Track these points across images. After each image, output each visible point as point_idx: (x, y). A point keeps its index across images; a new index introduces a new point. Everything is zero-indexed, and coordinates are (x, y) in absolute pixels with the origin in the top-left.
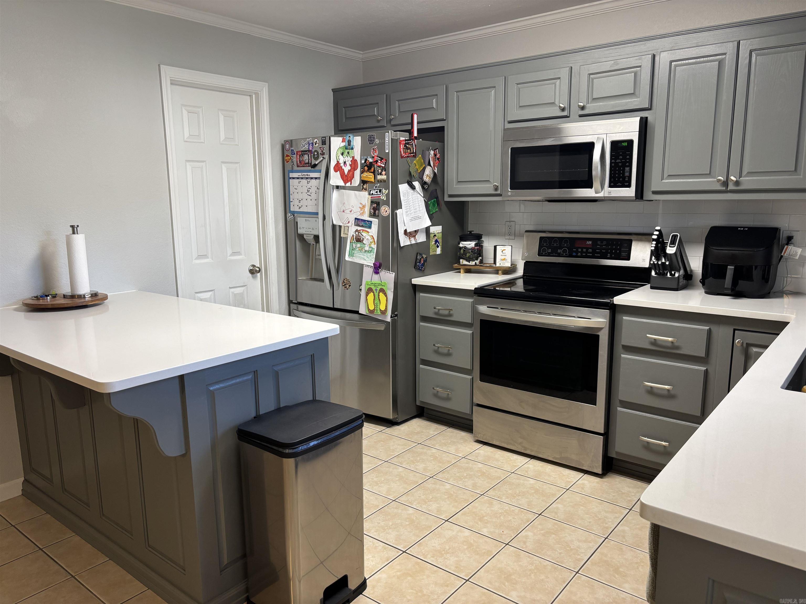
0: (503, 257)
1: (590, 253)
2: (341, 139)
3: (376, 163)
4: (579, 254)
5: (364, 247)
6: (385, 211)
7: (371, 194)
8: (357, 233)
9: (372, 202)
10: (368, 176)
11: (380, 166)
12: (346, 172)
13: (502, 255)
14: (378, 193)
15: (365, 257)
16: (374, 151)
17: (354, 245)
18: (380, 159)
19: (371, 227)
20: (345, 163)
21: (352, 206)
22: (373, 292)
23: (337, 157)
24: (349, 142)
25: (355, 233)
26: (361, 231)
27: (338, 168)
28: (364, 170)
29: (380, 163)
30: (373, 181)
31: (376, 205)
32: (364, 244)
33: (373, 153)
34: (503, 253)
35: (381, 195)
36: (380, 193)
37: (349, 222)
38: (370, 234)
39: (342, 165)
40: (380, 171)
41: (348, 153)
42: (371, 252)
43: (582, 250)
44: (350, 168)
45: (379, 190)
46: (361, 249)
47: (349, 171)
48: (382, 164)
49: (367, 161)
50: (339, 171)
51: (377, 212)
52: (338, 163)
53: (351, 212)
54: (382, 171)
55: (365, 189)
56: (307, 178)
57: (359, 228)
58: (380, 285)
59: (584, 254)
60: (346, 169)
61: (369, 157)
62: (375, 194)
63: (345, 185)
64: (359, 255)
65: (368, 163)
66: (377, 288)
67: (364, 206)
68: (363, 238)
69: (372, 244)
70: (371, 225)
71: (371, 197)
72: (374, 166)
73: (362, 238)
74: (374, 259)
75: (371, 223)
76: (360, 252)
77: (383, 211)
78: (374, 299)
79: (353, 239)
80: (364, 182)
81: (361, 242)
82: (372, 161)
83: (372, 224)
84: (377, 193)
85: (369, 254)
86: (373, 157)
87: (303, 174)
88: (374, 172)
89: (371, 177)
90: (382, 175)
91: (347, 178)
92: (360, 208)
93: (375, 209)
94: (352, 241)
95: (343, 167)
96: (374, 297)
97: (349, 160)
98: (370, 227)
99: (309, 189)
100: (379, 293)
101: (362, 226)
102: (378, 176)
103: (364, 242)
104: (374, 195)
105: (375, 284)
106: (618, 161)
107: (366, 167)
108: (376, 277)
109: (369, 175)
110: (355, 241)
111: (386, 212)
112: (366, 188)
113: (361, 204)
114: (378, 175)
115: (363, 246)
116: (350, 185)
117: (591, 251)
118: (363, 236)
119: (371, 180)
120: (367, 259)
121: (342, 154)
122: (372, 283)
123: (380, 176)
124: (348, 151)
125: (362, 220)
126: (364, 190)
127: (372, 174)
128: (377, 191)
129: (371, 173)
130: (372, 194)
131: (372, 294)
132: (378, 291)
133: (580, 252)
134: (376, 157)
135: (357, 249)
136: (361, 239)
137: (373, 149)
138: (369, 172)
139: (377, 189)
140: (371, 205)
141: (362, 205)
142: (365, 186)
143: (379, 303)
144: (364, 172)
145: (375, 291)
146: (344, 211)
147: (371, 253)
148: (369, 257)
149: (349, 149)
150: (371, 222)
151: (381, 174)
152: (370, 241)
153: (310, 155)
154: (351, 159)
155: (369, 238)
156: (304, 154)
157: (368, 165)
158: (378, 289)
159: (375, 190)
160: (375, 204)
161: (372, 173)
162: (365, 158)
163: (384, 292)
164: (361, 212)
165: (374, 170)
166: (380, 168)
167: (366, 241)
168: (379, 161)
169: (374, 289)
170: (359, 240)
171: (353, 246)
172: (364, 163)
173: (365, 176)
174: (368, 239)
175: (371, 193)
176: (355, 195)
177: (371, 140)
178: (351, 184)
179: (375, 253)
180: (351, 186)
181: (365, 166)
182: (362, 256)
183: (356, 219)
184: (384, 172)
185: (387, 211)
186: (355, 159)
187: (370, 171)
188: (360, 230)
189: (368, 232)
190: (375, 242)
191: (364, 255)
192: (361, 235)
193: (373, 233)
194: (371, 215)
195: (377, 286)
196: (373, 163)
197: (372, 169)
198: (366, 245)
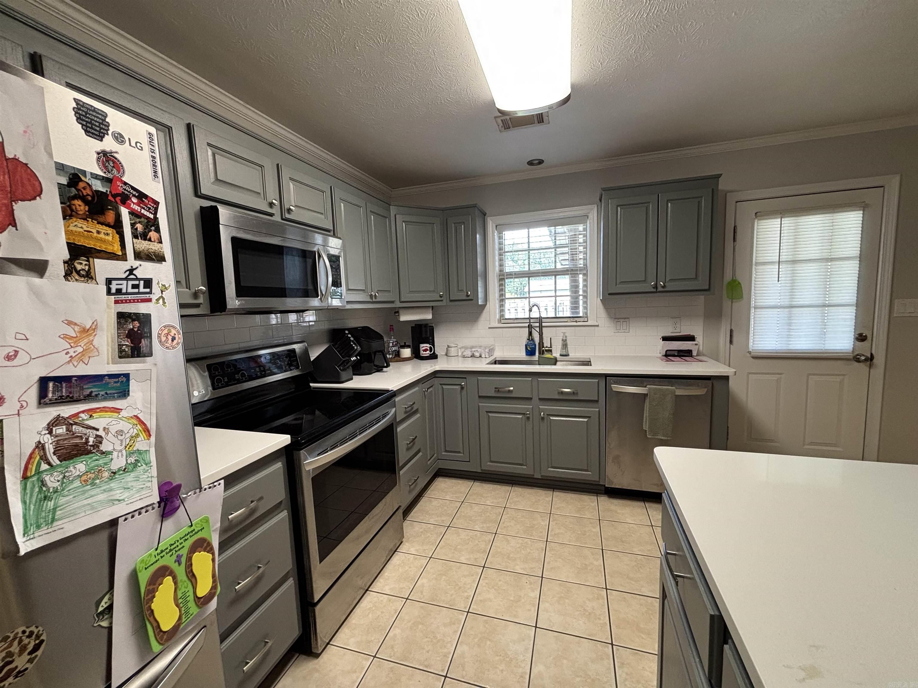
5: (106, 464)
6: (170, 338)
7: (113, 291)
8: (61, 430)
9: (121, 317)
10: (95, 234)
14: (142, 290)
15: (118, 494)
18: (134, 193)
19: (129, 391)
21: (19, 336)
22: (171, 573)
25: (50, 433)
26: (82, 415)
28: (72, 210)
30: (120, 253)
32: (103, 453)
35: (151, 296)
36: (148, 290)
38: (123, 414)
45: (142, 283)
48: (144, 208)
49: (81, 184)
53: (8, 358)
57: (67, 411)
58: (186, 538)
62: (130, 290)
64: (86, 502)
65: (89, 192)
66: (180, 552)
67: (87, 332)
68: (97, 436)
69: (139, 439)
70: (129, 385)
72: (117, 208)
73: (91, 440)
74: (155, 480)
75: (128, 380)
77: (164, 339)
78: (176, 590)
80: (75, 250)
81: (89, 452)
82: (102, 189)
83: (132, 382)
84: (136, 290)
85: (130, 477)
86: (109, 180)
88: (118, 227)
89: (110, 238)
90: (150, 240)
92: (65, 337)
94: (39, 465)
98: (124, 393)
100: (189, 559)
101: (89, 398)
103: (105, 447)
104: (127, 293)
105: (173, 547)
107: (78, 202)
108: (170, 524)
109: (98, 232)
110: (55, 460)
111: (173, 341)
113: (70, 323)
115: (101, 462)
118: (97, 430)
119: (110, 247)
120: (126, 494)
122: (161, 552)
123: (143, 242)
125: (80, 378)
126: (77, 277)
127: (110, 231)
128: (136, 282)
129: (107, 228)
130: (119, 291)
132: (184, 558)
135: (77, 483)
136: (91, 443)
138: (98, 223)
140: (120, 325)
141: (77, 328)
142: (81, 264)
143: (190, 587)
144: (71, 215)
145: (175, 566)
147: (139, 468)
148: (130, 485)
150: (127, 376)
152: (128, 435)
155: (125, 426)
157: (90, 198)
158: (184, 551)
160: (133, 320)
161: (108, 225)
164: (71, 351)
165: (118, 221)
166: (138, 220)
167: (114, 440)
168: (135, 200)
169: (169, 561)
170: (74, 450)
172: (70, 185)
173: (81, 230)
174: (120, 432)
175: (114, 287)
176: (34, 291)
177: (91, 122)
181: (75, 197)
182: (102, 497)
183: (44, 382)
184: (153, 232)
185: (176, 336)
187: (101, 219)
188: (77, 415)
189: (117, 410)
190: (147, 431)
191: (111, 490)
192: (84, 431)
193: (139, 406)
194: (122, 355)
195: (180, 547)
196: (110, 198)
197: (110, 217)
198: (115, 454)
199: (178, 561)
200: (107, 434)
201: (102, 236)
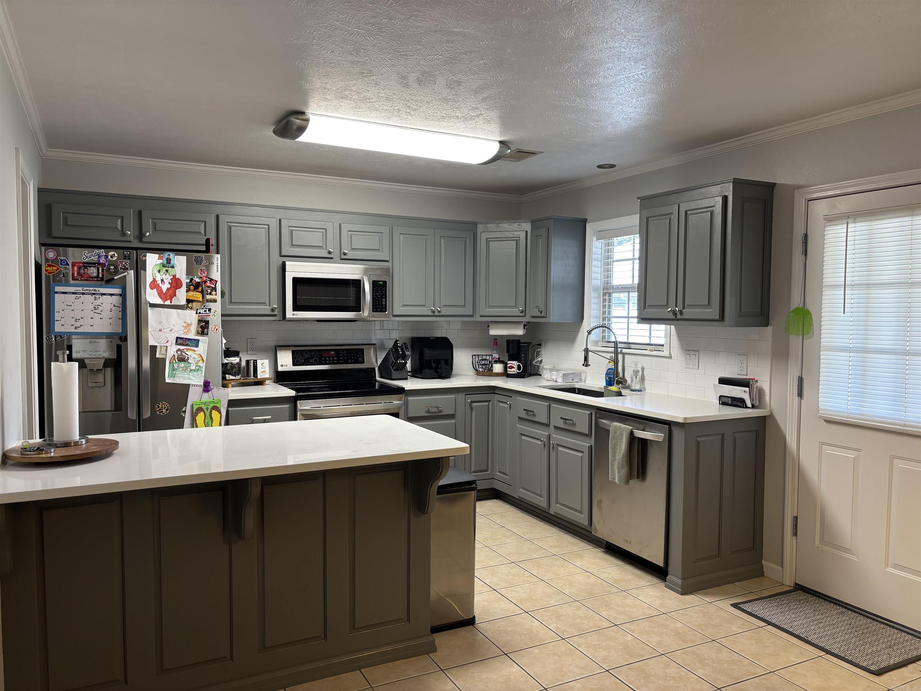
0: (263, 370)
1: (335, 360)
2: (157, 256)
3: (205, 284)
4: (328, 362)
5: (189, 366)
6: (215, 329)
7: (198, 313)
8: (179, 353)
9: (200, 321)
11: (209, 287)
12: (164, 290)
13: (262, 368)
14: (207, 312)
15: (191, 377)
16: (202, 272)
17: (176, 366)
18: (209, 280)
20: (162, 280)
21: (173, 325)
22: (204, 412)
23: (153, 275)
24: (169, 261)
25: (177, 353)
26: (185, 350)
27: (154, 285)
28: (190, 289)
29: (210, 283)
30: (202, 300)
31: (204, 324)
32: (189, 363)
33: (201, 274)
34: (263, 366)
35: (210, 314)
36: (209, 312)
37: (167, 342)
38: (196, 352)
39: (159, 282)
40: (209, 291)
41: (167, 271)
42: (198, 370)
43: (329, 359)
44: (169, 286)
45: (208, 310)
46: (185, 369)
47: (168, 289)
48: (212, 284)
49: (193, 281)
50: (155, 289)
51: (206, 330)
52: (154, 280)
53: (170, 331)
54: (212, 291)
55: (190, 307)
56: (94, 294)
57: (182, 347)
58: (211, 403)
59: (331, 362)
60: (165, 287)
61: (195, 277)
62: (203, 312)
63: (164, 303)
64: (182, 375)
65: (195, 283)
66: (208, 407)
67: (189, 325)
68: (188, 357)
69: (200, 362)
71: (198, 316)
72: (202, 286)
73: (186, 358)
74: (203, 378)
75: (199, 342)
76: (184, 371)
77: (213, 329)
78: (205, 419)
79: (174, 359)
80: (189, 301)
81: (185, 361)
82: (199, 281)
83: (200, 343)
84: (205, 312)
85: (196, 373)
86: (201, 278)
87: (85, 288)
88: (202, 292)
89: (199, 296)
90: (212, 295)
91: (166, 296)
92: (184, 326)
93: (203, 328)
94: (173, 361)
95: (161, 285)
96: (205, 416)
97: (168, 278)
98: (197, 346)
99: (98, 306)
100: (211, 411)
101: (187, 345)
102: (207, 296)
103: (189, 361)
104: (202, 313)
105: (206, 403)
106: (378, 294)
107: (192, 287)
108: (206, 395)
109: (196, 295)
110: (177, 361)
112: (192, 307)
113: (185, 322)
114: (207, 294)
115: (188, 365)
116: (170, 304)
117: (335, 358)
118: (188, 355)
119: (199, 299)
120: (194, 378)
121: (159, 271)
122: (202, 402)
123: (209, 296)
124: (166, 269)
125: (186, 339)
126: (189, 309)
127: (199, 294)
128: (206, 310)
129: (198, 293)
130: (200, 313)
131: (202, 413)
132: (209, 410)
133: (327, 360)
134: (204, 278)
135: (181, 369)
137: (201, 270)
139: (206, 309)
140: (199, 324)
141: (187, 324)
142: (191, 305)
143: (210, 422)
144: (189, 291)
145: (206, 410)
146: (160, 330)
147: (199, 372)
148: (196, 376)
149: (168, 267)
150: (199, 340)
151: (210, 294)
152: (197, 360)
153: (100, 269)
154: (172, 277)
155: (196, 356)
156: (88, 266)
157: (195, 285)
158: (210, 407)
159: (203, 309)
160: (203, 322)
161: (199, 292)
162: (191, 277)
163: (218, 409)
164: (184, 330)
165: (202, 290)
166: (209, 289)
167: (192, 360)
168: (209, 282)
169: (204, 408)
170: (182, 359)
171: (173, 366)
172: (190, 282)
173: (192, 295)
174: (194, 358)
175: (198, 311)
176: (178, 313)
177: (198, 261)
178: (171, 302)
179: (204, 372)
180: (172, 304)
181: (191, 285)
182: (187, 376)
183: (177, 338)
184: (214, 292)
185: (219, 327)
186: (177, 278)
187: (197, 291)
188: (183, 349)
189: (195, 351)
190: (203, 360)
191: (190, 375)
192: (185, 355)
193: (202, 351)
194: (198, 333)
195: (208, 404)
196: (201, 283)
197: (200, 289)
198: (192, 364)
199: (207, 409)
200: (191, 357)
201: (197, 295)
